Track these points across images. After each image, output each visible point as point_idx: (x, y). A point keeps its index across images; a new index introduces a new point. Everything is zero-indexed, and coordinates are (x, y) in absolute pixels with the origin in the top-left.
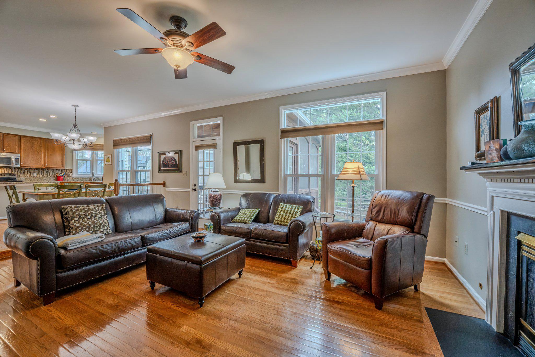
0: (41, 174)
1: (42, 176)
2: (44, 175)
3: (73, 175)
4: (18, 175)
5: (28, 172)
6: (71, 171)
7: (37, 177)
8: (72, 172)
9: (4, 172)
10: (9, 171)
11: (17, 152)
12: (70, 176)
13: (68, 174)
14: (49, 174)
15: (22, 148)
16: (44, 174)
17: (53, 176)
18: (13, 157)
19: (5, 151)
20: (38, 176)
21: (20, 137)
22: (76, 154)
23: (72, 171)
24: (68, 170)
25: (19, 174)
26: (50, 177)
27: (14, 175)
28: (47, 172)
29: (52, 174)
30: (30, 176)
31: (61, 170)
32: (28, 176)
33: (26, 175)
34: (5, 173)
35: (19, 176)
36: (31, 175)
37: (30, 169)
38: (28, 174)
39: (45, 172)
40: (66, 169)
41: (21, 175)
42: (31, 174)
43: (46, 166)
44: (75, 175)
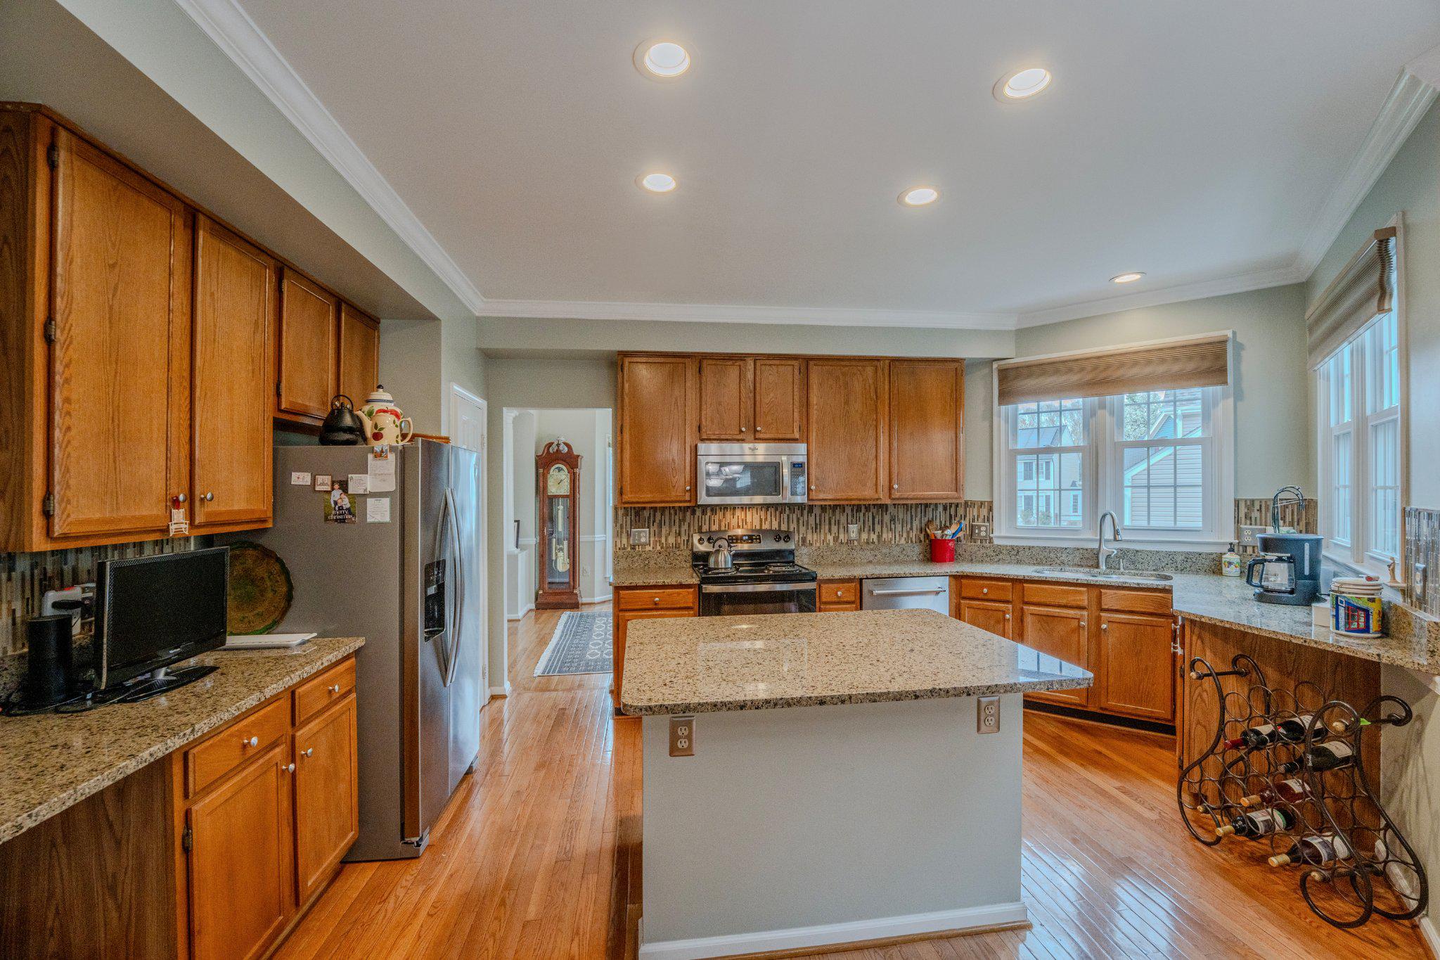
0: (874, 530)
1: (874, 537)
2: (885, 536)
3: (996, 533)
4: (801, 536)
5: (830, 524)
6: (984, 512)
7: (859, 541)
8: (989, 519)
9: (758, 527)
10: (773, 519)
11: (797, 436)
12: (983, 534)
13: (972, 528)
14: (899, 527)
15: (814, 414)
16: (885, 529)
17: (913, 535)
18: (784, 458)
19: (762, 436)
20: (864, 536)
21: (806, 361)
22: (1007, 421)
23: (991, 509)
24: (973, 504)
25: (802, 529)
26: (903, 541)
27: (788, 537)
28: (893, 520)
29: (911, 529)
30: (836, 539)
31: (945, 509)
32: (830, 538)
33: (825, 537)
34: (761, 531)
35: (804, 540)
36: (842, 536)
37: (834, 508)
38: (830, 530)
39: (887, 518)
40: (966, 503)
41: (809, 537)
42: (841, 530)
43: (896, 495)
44: (1003, 534)
